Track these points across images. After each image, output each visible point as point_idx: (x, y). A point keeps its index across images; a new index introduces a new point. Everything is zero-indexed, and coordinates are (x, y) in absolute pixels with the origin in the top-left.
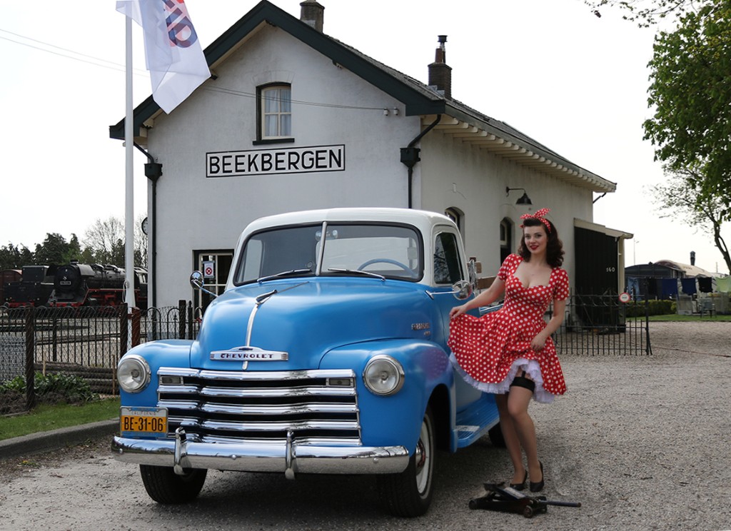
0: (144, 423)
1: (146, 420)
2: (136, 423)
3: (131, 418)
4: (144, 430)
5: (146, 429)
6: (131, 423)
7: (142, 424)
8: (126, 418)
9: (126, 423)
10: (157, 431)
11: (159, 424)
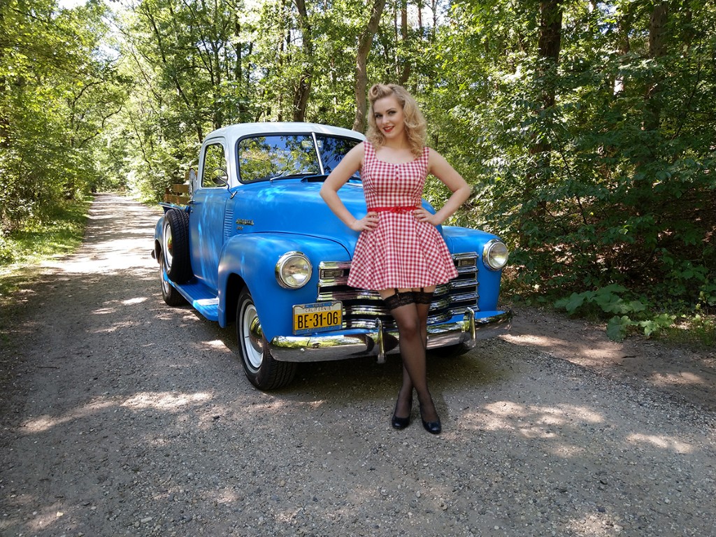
0: (319, 318)
1: (321, 316)
2: (311, 320)
3: (306, 316)
4: (319, 326)
5: (321, 324)
6: (306, 321)
7: (317, 320)
8: (299, 317)
9: (299, 322)
10: (333, 324)
11: (334, 318)
